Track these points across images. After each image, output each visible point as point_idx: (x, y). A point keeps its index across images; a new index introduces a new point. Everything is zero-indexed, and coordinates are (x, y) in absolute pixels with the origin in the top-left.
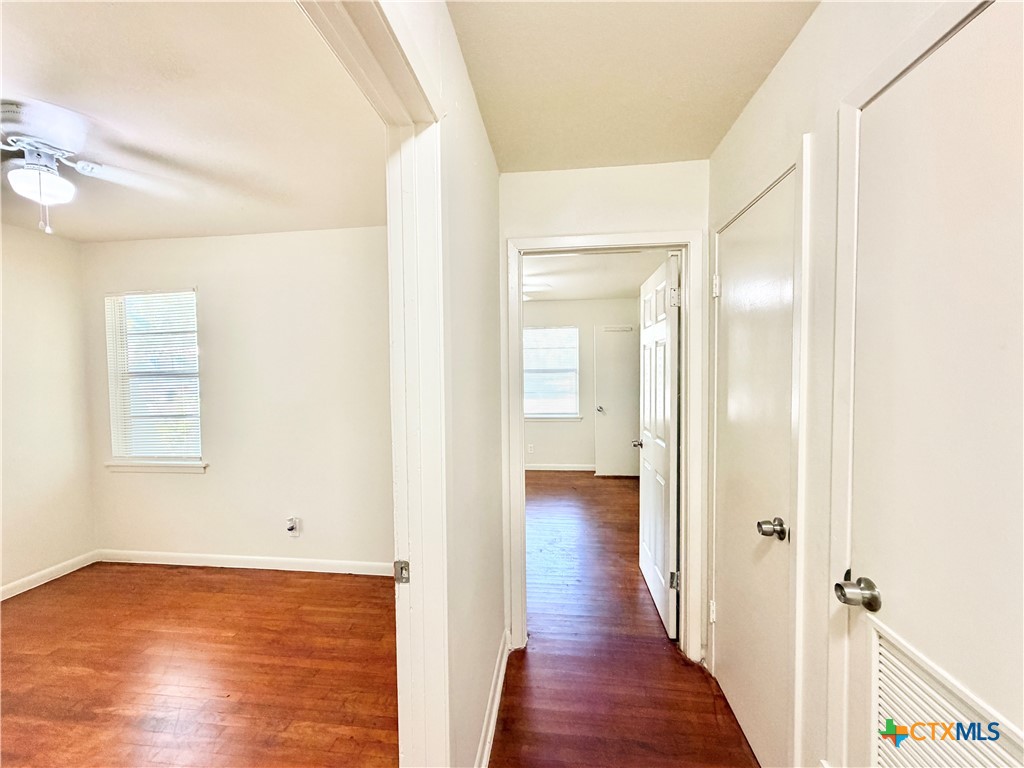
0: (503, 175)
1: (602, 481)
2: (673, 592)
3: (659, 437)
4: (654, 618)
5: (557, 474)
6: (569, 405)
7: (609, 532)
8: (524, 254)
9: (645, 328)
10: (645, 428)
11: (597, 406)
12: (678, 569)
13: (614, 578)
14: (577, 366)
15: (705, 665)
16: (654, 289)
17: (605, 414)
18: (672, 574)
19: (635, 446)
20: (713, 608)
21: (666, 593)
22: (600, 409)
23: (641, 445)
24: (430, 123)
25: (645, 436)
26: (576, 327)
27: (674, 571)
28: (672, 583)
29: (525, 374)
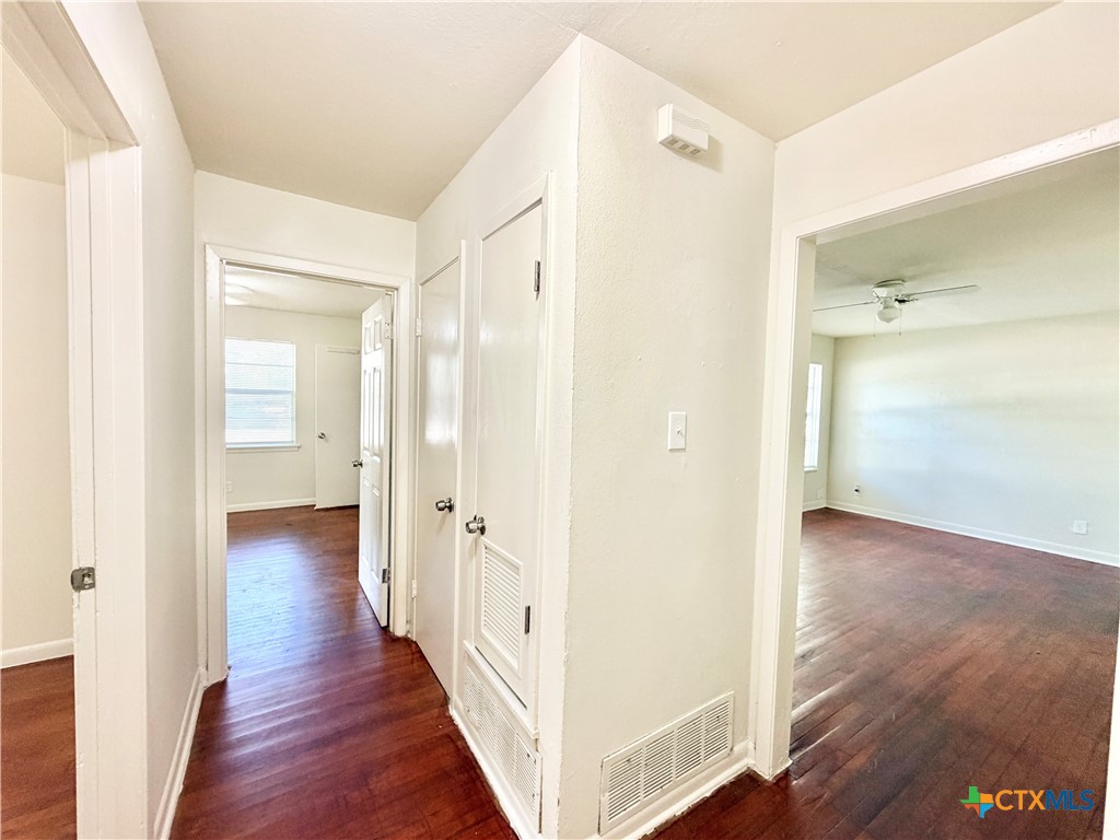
0: (199, 172)
1: (322, 514)
2: (386, 585)
3: (375, 455)
4: (370, 616)
5: (267, 513)
6: (284, 434)
7: (329, 559)
8: (227, 263)
9: (366, 353)
10: (365, 449)
11: (318, 433)
12: (389, 566)
13: (332, 596)
14: (292, 387)
15: (409, 636)
16: (372, 318)
17: (327, 441)
18: (384, 571)
19: (355, 466)
20: (414, 586)
21: (380, 589)
22: (322, 436)
23: (361, 465)
24: (131, 145)
25: (365, 457)
26: (292, 343)
27: (386, 567)
28: (384, 578)
29: (228, 396)
